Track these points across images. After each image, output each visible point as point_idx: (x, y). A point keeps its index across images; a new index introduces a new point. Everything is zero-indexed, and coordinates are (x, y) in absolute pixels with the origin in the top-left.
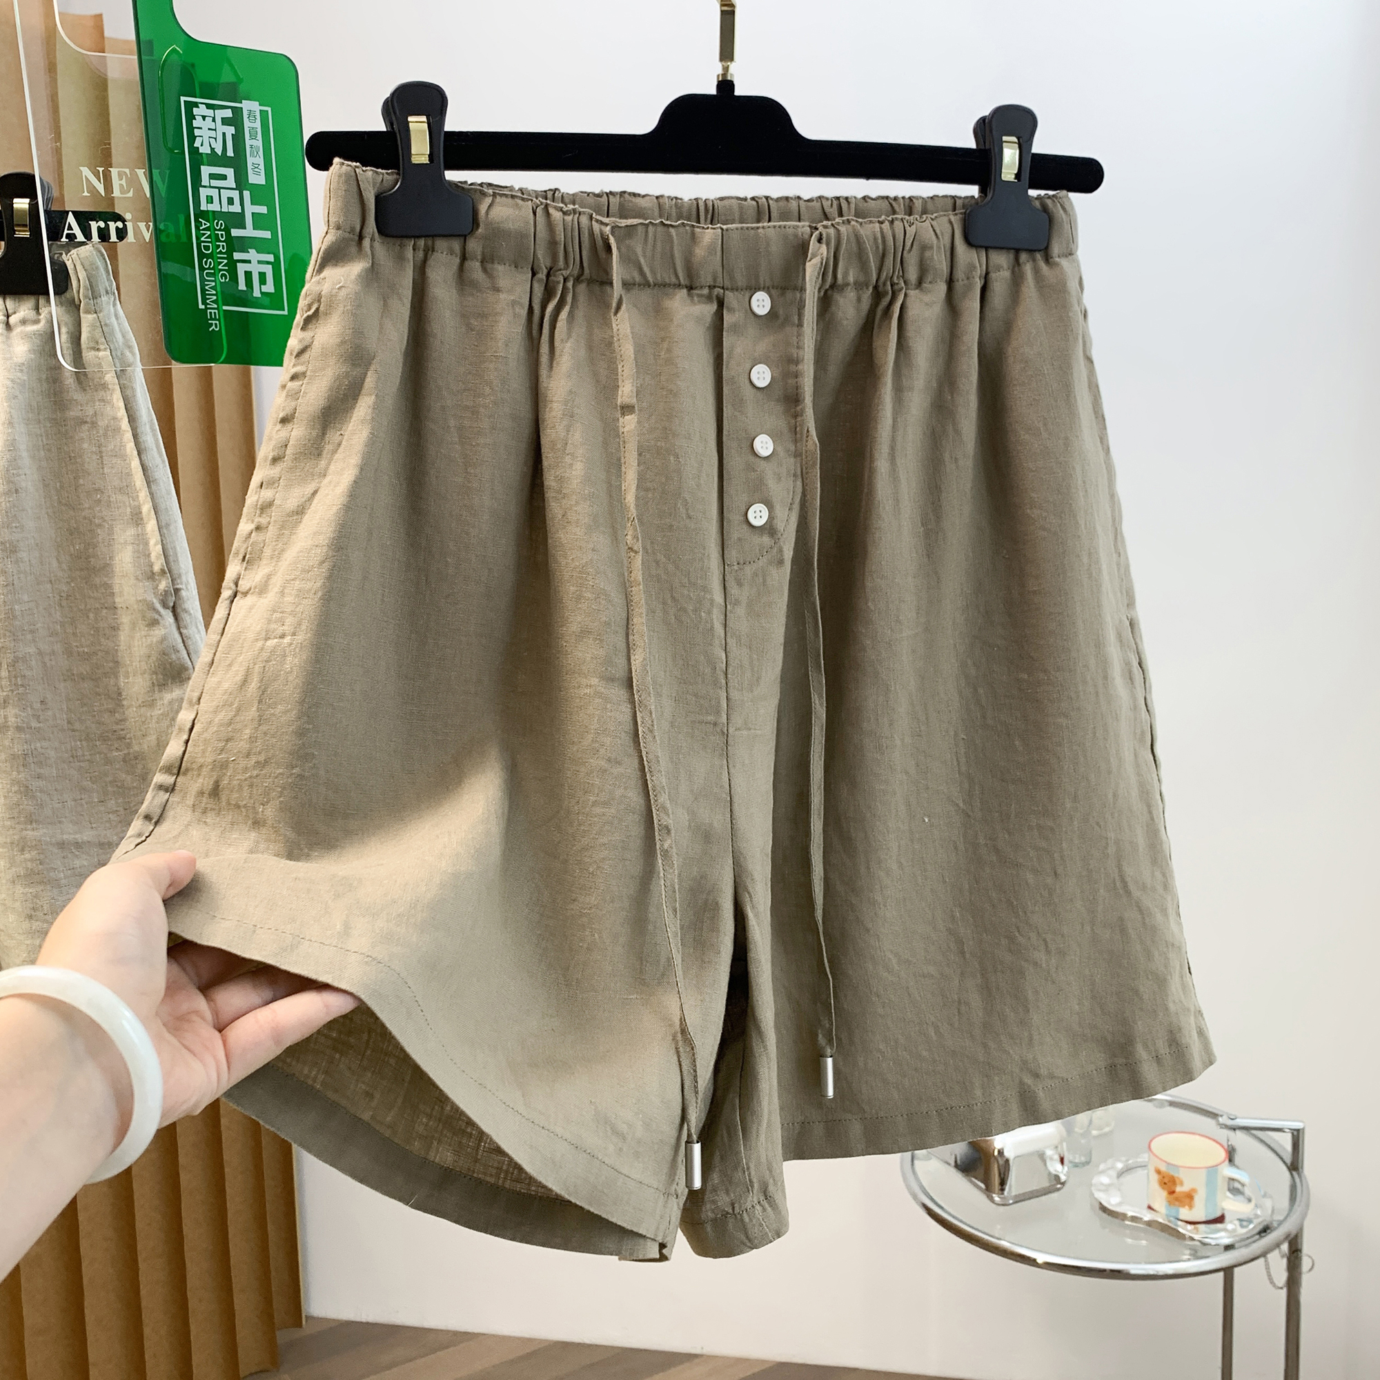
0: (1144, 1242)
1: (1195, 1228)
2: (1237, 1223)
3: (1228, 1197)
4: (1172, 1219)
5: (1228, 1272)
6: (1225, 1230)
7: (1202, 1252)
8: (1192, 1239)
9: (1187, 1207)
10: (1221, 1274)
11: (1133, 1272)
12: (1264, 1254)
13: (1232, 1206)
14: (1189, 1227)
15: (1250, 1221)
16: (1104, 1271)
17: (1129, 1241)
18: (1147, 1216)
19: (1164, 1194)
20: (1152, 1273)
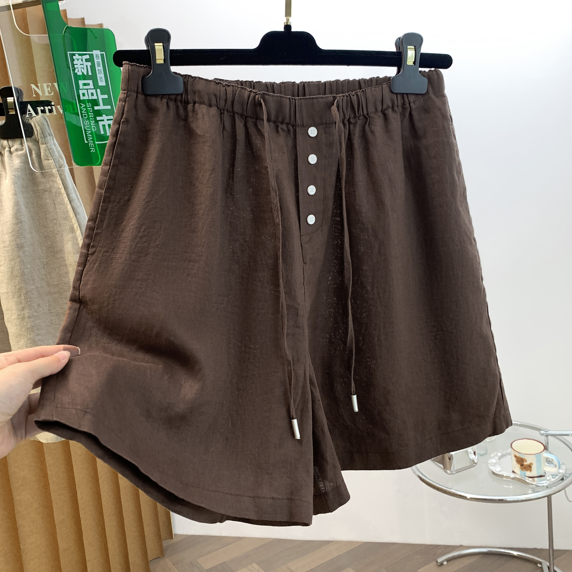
0: (511, 487)
1: (533, 480)
2: (551, 476)
3: (547, 466)
4: (523, 476)
5: (549, 497)
6: (545, 480)
7: (537, 489)
8: (532, 484)
9: (529, 471)
10: (546, 498)
11: (508, 500)
12: (564, 488)
13: (549, 469)
14: (531, 479)
15: (557, 475)
16: (496, 500)
17: (506, 486)
18: (512, 475)
19: (519, 466)
20: (516, 499)
